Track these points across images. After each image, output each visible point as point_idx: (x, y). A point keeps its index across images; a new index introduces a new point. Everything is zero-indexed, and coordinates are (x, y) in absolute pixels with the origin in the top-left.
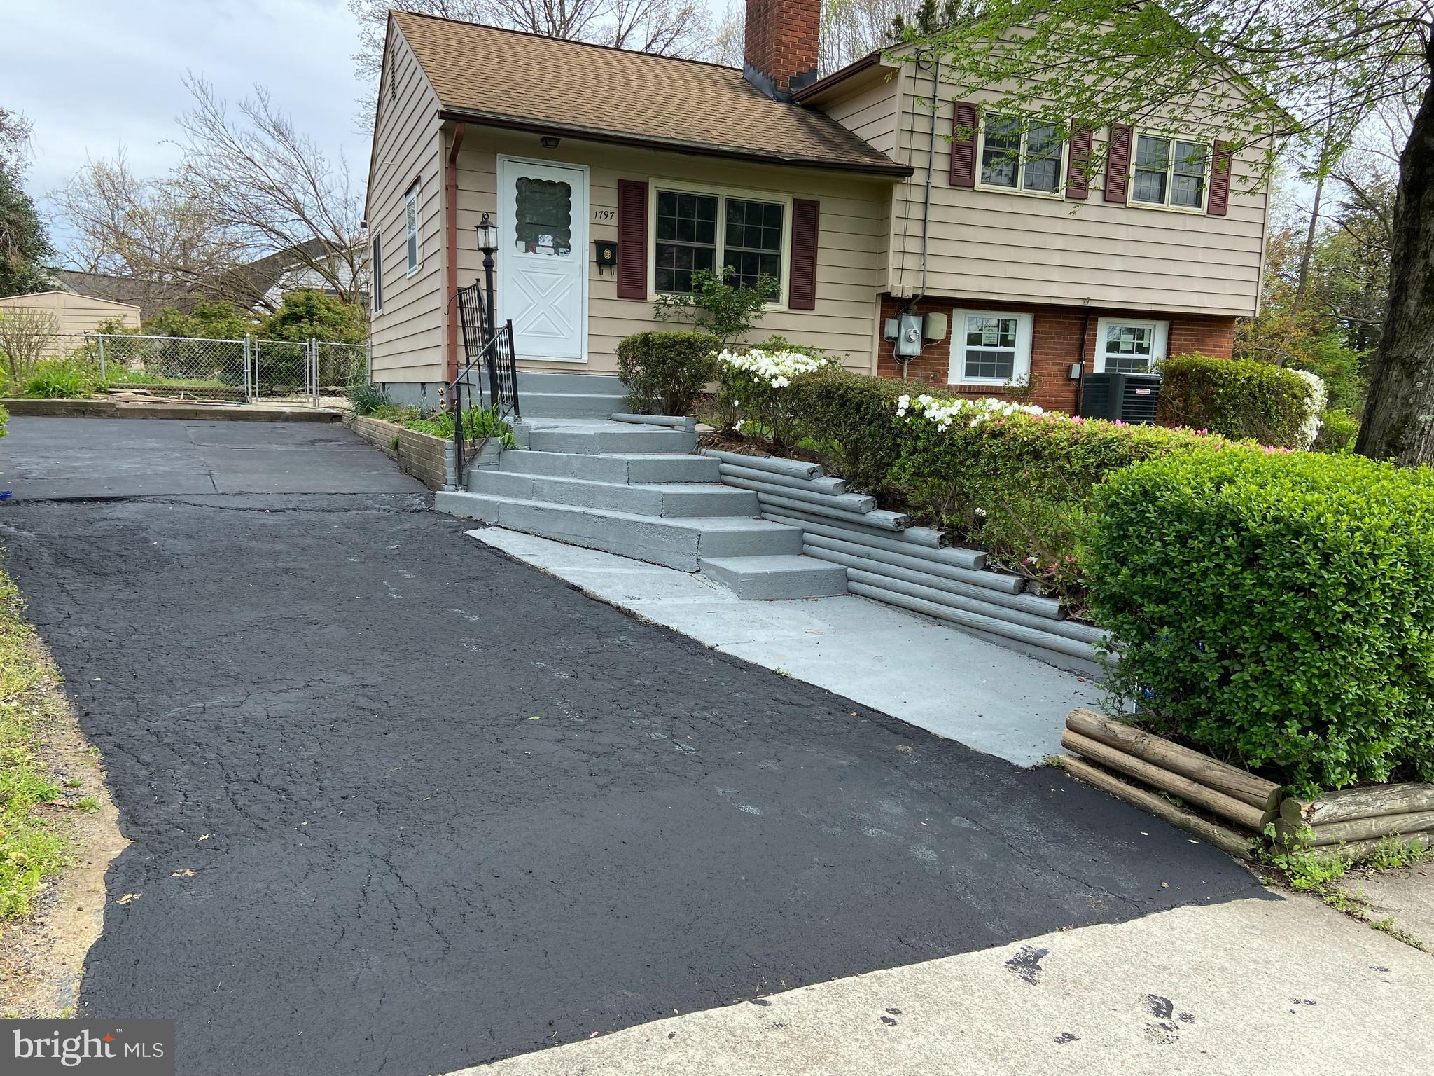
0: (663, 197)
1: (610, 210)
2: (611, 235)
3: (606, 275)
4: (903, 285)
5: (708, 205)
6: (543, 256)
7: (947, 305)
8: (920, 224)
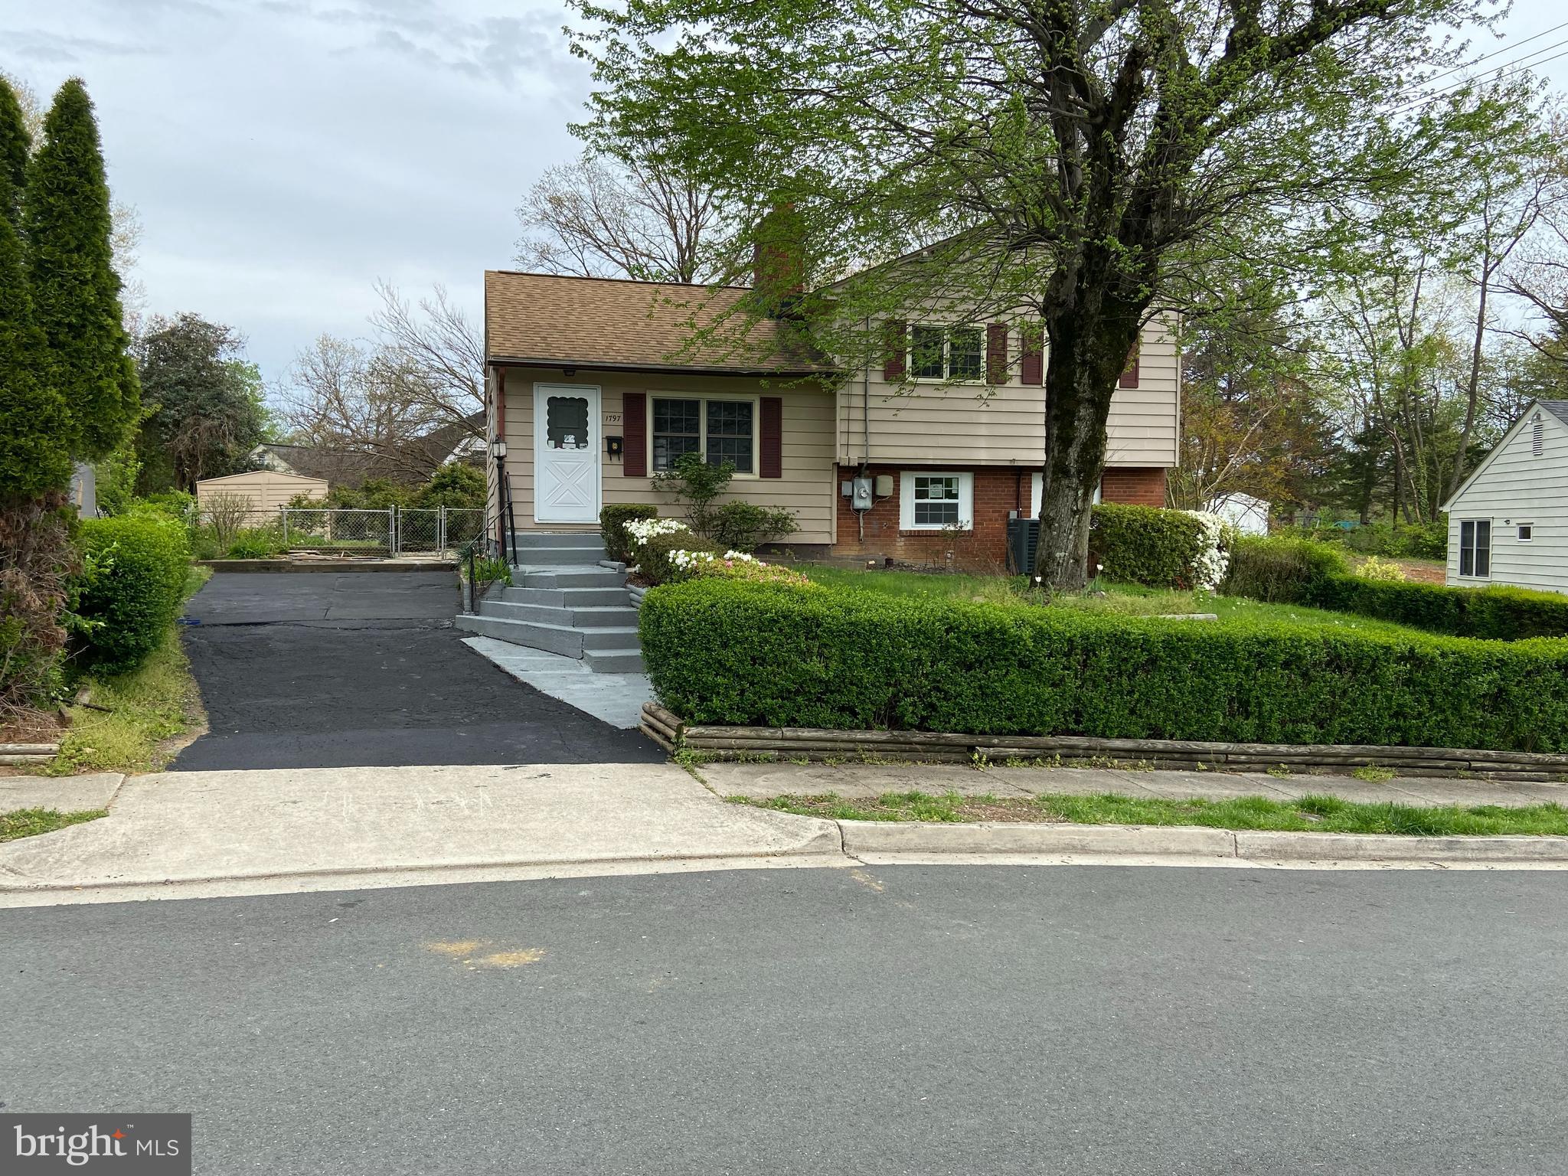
0: (658, 404)
1: (617, 415)
2: (619, 432)
3: (615, 459)
4: (852, 457)
5: (694, 405)
6: (568, 450)
7: (895, 470)
8: (862, 411)
